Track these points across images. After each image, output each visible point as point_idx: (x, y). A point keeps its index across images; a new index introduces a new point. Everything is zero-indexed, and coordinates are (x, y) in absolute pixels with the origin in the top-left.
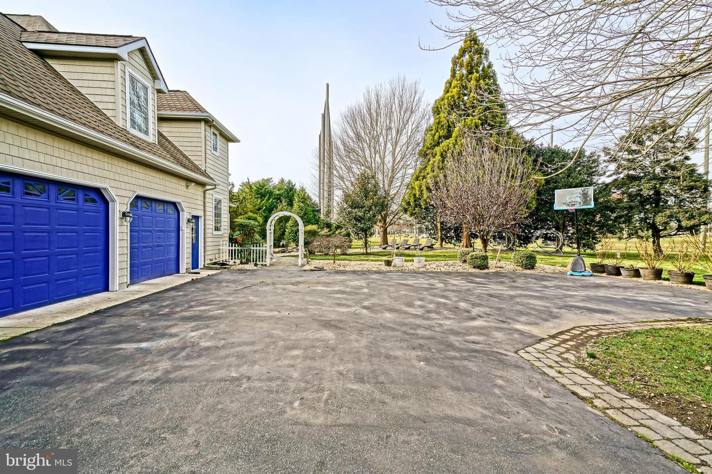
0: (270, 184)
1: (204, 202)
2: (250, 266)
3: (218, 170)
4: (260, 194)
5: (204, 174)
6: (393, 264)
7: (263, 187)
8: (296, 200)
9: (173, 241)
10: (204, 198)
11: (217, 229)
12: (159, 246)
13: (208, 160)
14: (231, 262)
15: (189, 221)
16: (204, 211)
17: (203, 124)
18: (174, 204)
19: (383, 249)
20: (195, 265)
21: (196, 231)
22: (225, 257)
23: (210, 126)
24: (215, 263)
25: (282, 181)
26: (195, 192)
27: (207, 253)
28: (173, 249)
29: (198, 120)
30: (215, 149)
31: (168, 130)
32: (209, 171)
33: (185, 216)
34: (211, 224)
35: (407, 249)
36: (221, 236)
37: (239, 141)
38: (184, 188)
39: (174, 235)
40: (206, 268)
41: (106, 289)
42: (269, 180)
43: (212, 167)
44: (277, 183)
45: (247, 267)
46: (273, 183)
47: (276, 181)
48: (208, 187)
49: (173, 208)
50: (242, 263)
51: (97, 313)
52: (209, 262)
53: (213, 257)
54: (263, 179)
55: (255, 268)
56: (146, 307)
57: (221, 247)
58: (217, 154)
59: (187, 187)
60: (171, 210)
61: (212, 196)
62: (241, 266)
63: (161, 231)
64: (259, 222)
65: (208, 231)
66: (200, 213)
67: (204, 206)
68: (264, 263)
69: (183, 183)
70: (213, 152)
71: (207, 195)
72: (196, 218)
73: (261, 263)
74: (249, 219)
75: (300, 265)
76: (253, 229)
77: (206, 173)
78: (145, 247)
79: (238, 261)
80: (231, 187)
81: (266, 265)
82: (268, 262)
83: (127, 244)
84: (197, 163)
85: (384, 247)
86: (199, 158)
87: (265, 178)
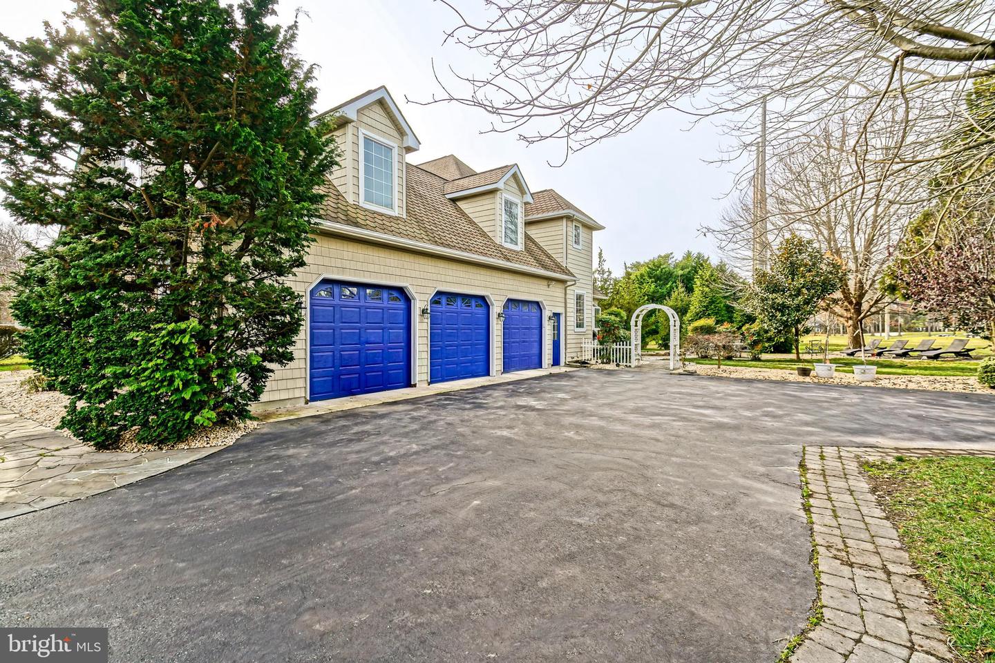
0: (670, 262)
1: (565, 299)
2: (612, 366)
3: (581, 264)
4: (654, 277)
5: (565, 271)
6: (812, 373)
7: (659, 267)
8: (698, 283)
9: (536, 338)
10: (566, 294)
11: (580, 325)
12: (524, 342)
13: (569, 256)
14: (593, 362)
15: (550, 318)
16: (566, 307)
17: (565, 220)
18: (537, 303)
19: (848, 354)
20: (556, 362)
21: (557, 328)
22: (587, 356)
23: (572, 221)
24: (577, 362)
25: (689, 254)
26: (557, 290)
27: (568, 350)
28: (536, 345)
29: (560, 218)
30: (577, 242)
31: (534, 232)
32: (570, 267)
33: (547, 314)
34: (572, 320)
35: (899, 356)
36: (584, 334)
37: (604, 228)
38: (546, 288)
39: (537, 331)
40: (567, 365)
41: (488, 374)
42: (667, 257)
43: (574, 262)
44: (680, 258)
45: (607, 367)
46: (673, 260)
47: (678, 256)
48: (569, 283)
49: (536, 306)
50: (603, 363)
51: (482, 387)
52: (571, 360)
53: (573, 355)
54: (660, 256)
55: (617, 368)
56: (511, 387)
57: (583, 345)
58: (579, 247)
59: (549, 286)
60: (534, 310)
61: (573, 292)
62: (602, 366)
63: (526, 328)
64: (622, 318)
65: (568, 328)
66: (560, 310)
67: (566, 303)
68: (628, 364)
69: (545, 283)
70: (575, 246)
71: (568, 292)
72: (557, 315)
73: (625, 364)
74: (610, 314)
75: (672, 368)
76: (613, 326)
77: (567, 269)
78: (514, 342)
79: (599, 361)
80: (607, 274)
81: (630, 366)
82: (634, 363)
83: (500, 339)
84: (559, 260)
85: (850, 351)
86: (559, 255)
87: (663, 255)
